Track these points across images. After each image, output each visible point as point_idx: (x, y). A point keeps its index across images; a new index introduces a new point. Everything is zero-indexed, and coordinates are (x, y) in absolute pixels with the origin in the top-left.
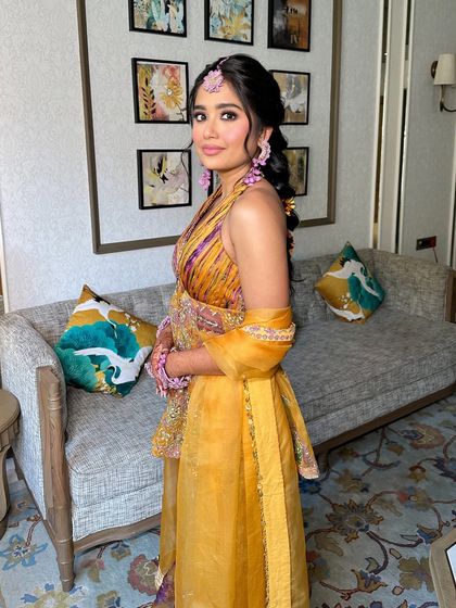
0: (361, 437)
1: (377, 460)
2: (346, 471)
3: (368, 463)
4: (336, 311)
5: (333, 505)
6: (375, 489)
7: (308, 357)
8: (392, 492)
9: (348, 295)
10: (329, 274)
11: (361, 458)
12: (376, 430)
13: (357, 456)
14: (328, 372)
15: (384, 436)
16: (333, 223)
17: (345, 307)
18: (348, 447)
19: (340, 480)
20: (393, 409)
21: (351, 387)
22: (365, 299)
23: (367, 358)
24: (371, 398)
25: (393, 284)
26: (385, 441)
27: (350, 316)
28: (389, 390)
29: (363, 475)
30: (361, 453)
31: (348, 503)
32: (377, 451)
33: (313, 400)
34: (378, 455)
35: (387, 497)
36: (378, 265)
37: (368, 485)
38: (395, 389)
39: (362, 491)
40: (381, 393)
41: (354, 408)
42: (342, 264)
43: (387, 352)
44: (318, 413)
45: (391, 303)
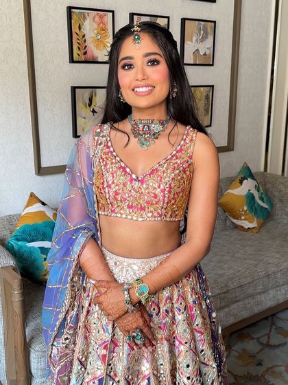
0: (254, 324)
1: (268, 342)
2: (244, 350)
3: (262, 344)
4: (235, 221)
5: (235, 376)
6: (267, 364)
7: (214, 259)
8: (282, 366)
9: (245, 208)
10: (230, 191)
11: (255, 340)
12: (266, 318)
13: (253, 339)
14: (231, 271)
15: (273, 323)
16: (233, 150)
17: (243, 218)
18: (245, 332)
19: (239, 357)
20: (281, 301)
21: (250, 283)
22: (259, 211)
23: (262, 260)
24: (264, 292)
25: (281, 201)
26: (274, 327)
27: (247, 225)
28: (278, 286)
29: (257, 353)
30: (254, 336)
31: (246, 374)
32: (268, 335)
33: (220, 294)
34: (269, 338)
35: (277, 369)
36: (269, 186)
37: (262, 361)
38: (284, 285)
39: (258, 365)
40: (273, 288)
41: (250, 300)
42: (241, 182)
43: (278, 256)
44: (223, 304)
45: (279, 217)
